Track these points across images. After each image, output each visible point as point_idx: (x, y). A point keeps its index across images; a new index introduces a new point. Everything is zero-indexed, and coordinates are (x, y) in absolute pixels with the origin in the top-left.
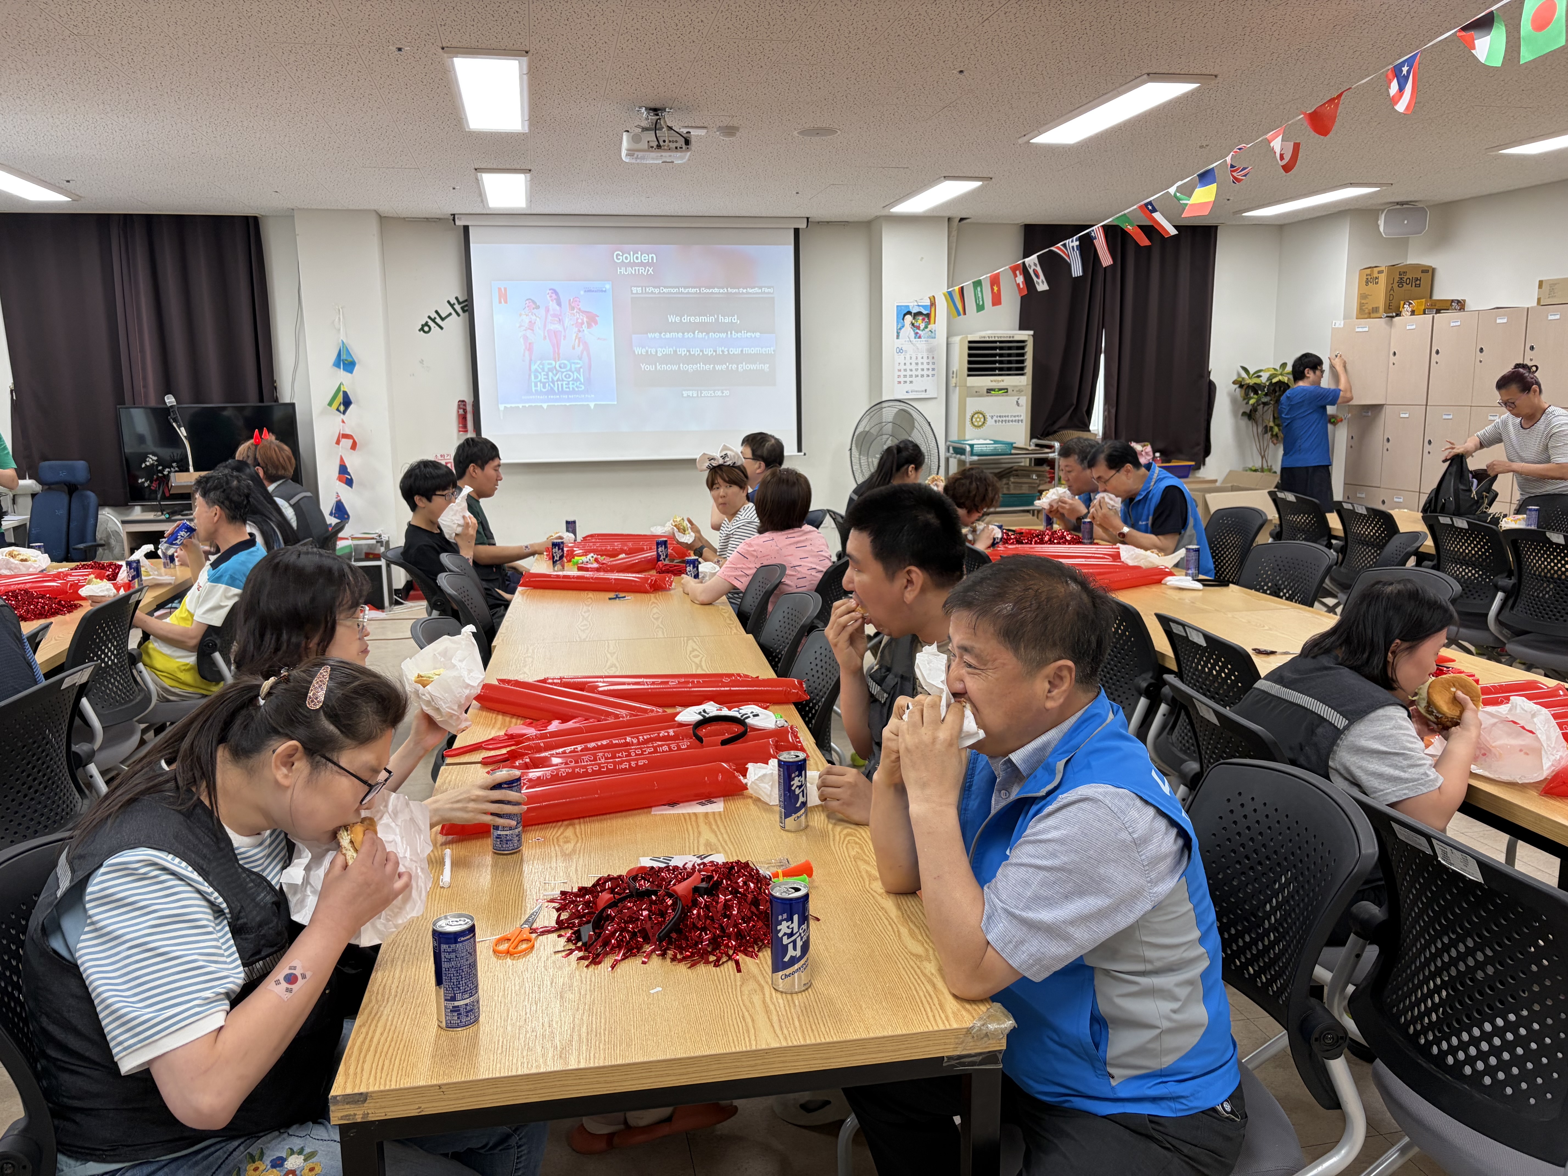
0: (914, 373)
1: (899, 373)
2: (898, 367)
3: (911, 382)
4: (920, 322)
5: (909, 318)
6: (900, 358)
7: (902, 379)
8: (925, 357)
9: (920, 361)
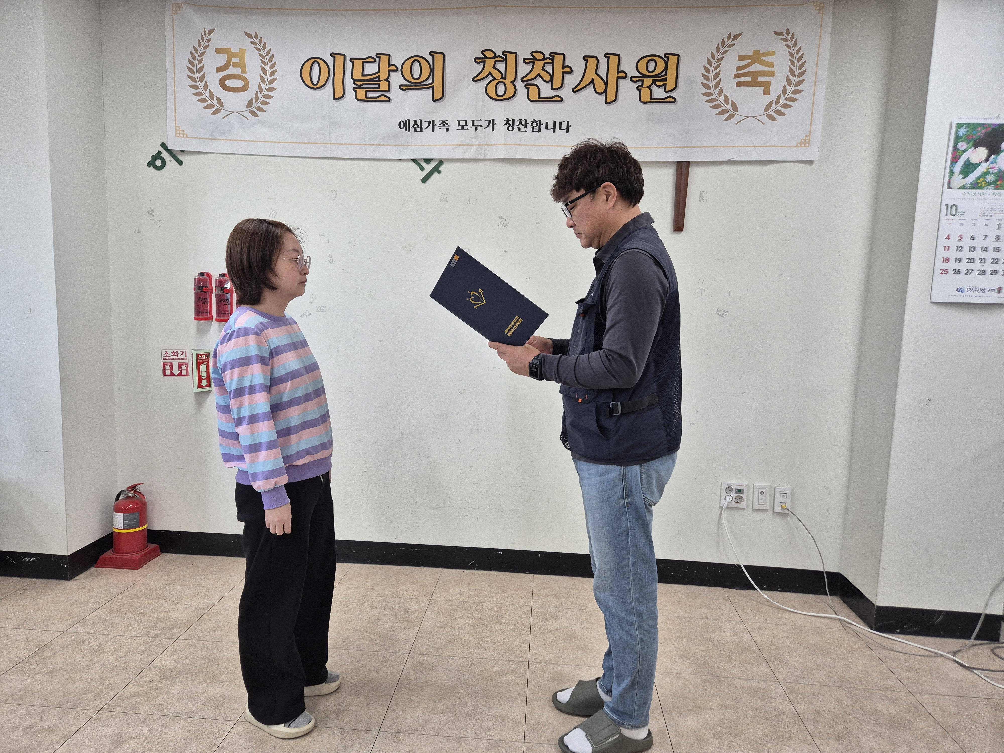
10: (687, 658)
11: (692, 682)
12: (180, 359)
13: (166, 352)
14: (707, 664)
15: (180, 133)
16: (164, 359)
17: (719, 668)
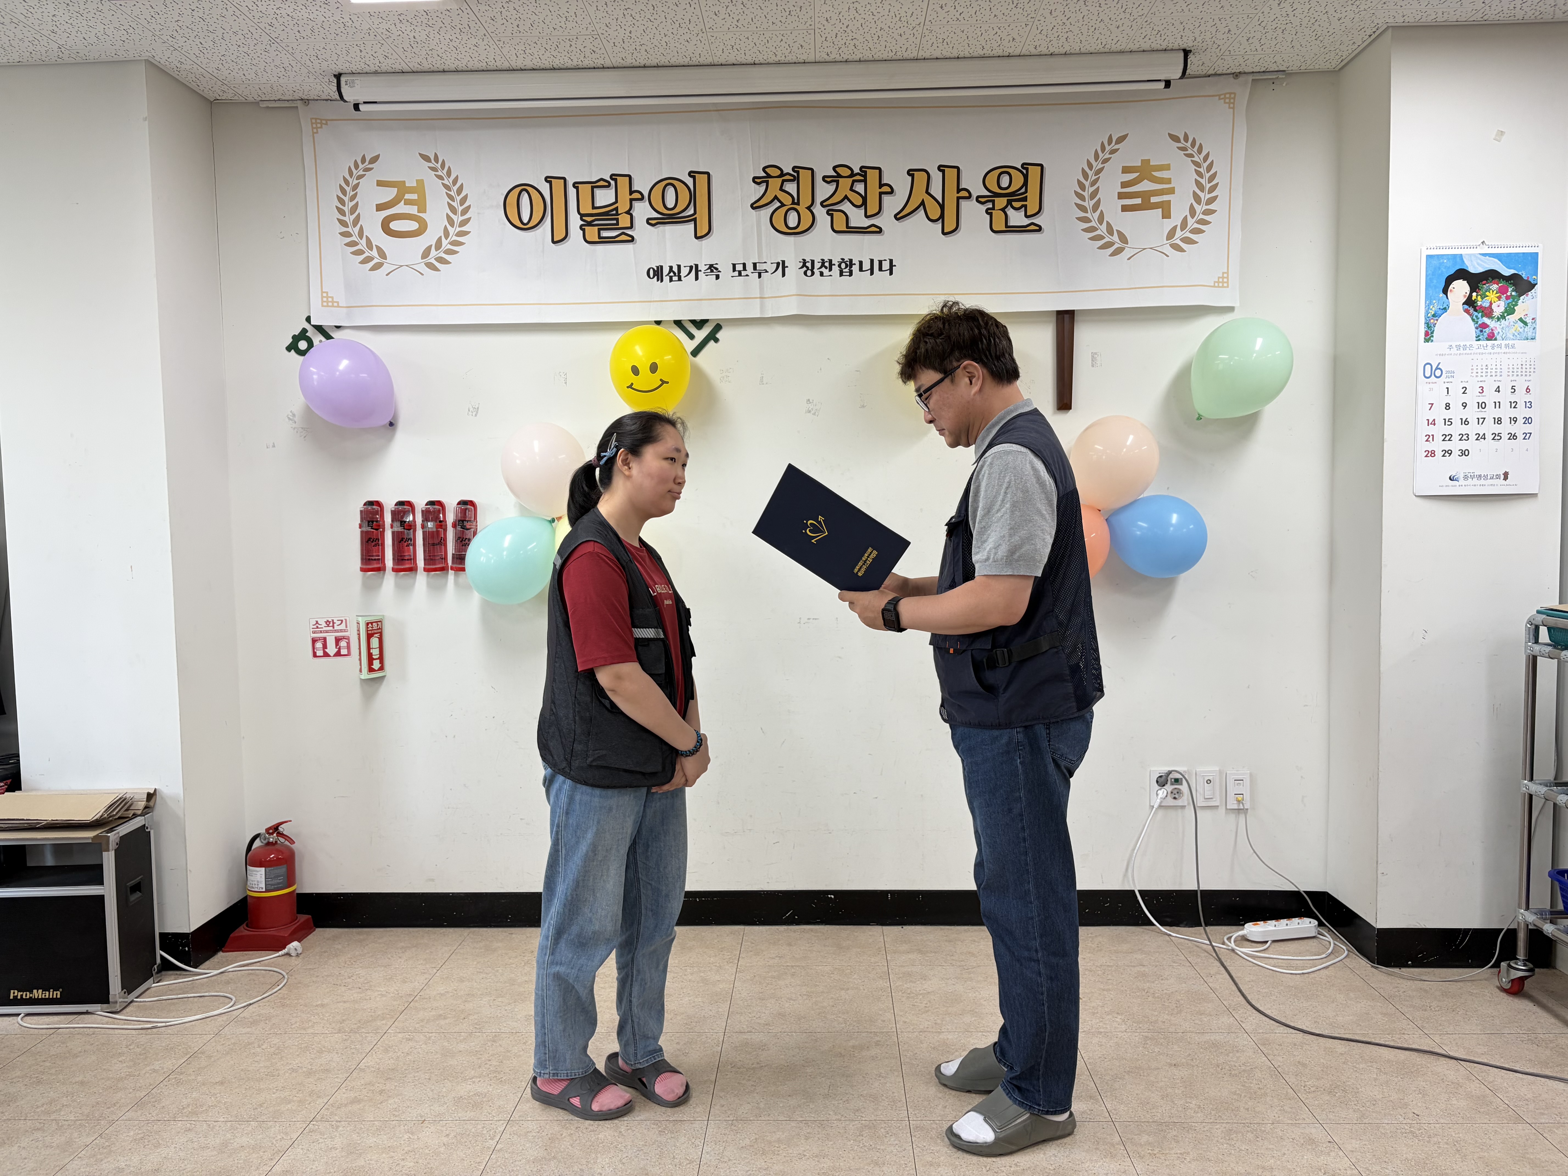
0: (1472, 429)
1: (1431, 430)
2: (1426, 414)
3: (1464, 453)
4: (1492, 297)
5: (1461, 288)
6: (1433, 392)
7: (1438, 446)
8: (1506, 390)
9: (1490, 397)
10: (1118, 1013)
11: (1128, 1040)
12: (337, 631)
13: (317, 622)
14: (1146, 1019)
15: (328, 301)
16: (314, 632)
17: (1164, 1022)
